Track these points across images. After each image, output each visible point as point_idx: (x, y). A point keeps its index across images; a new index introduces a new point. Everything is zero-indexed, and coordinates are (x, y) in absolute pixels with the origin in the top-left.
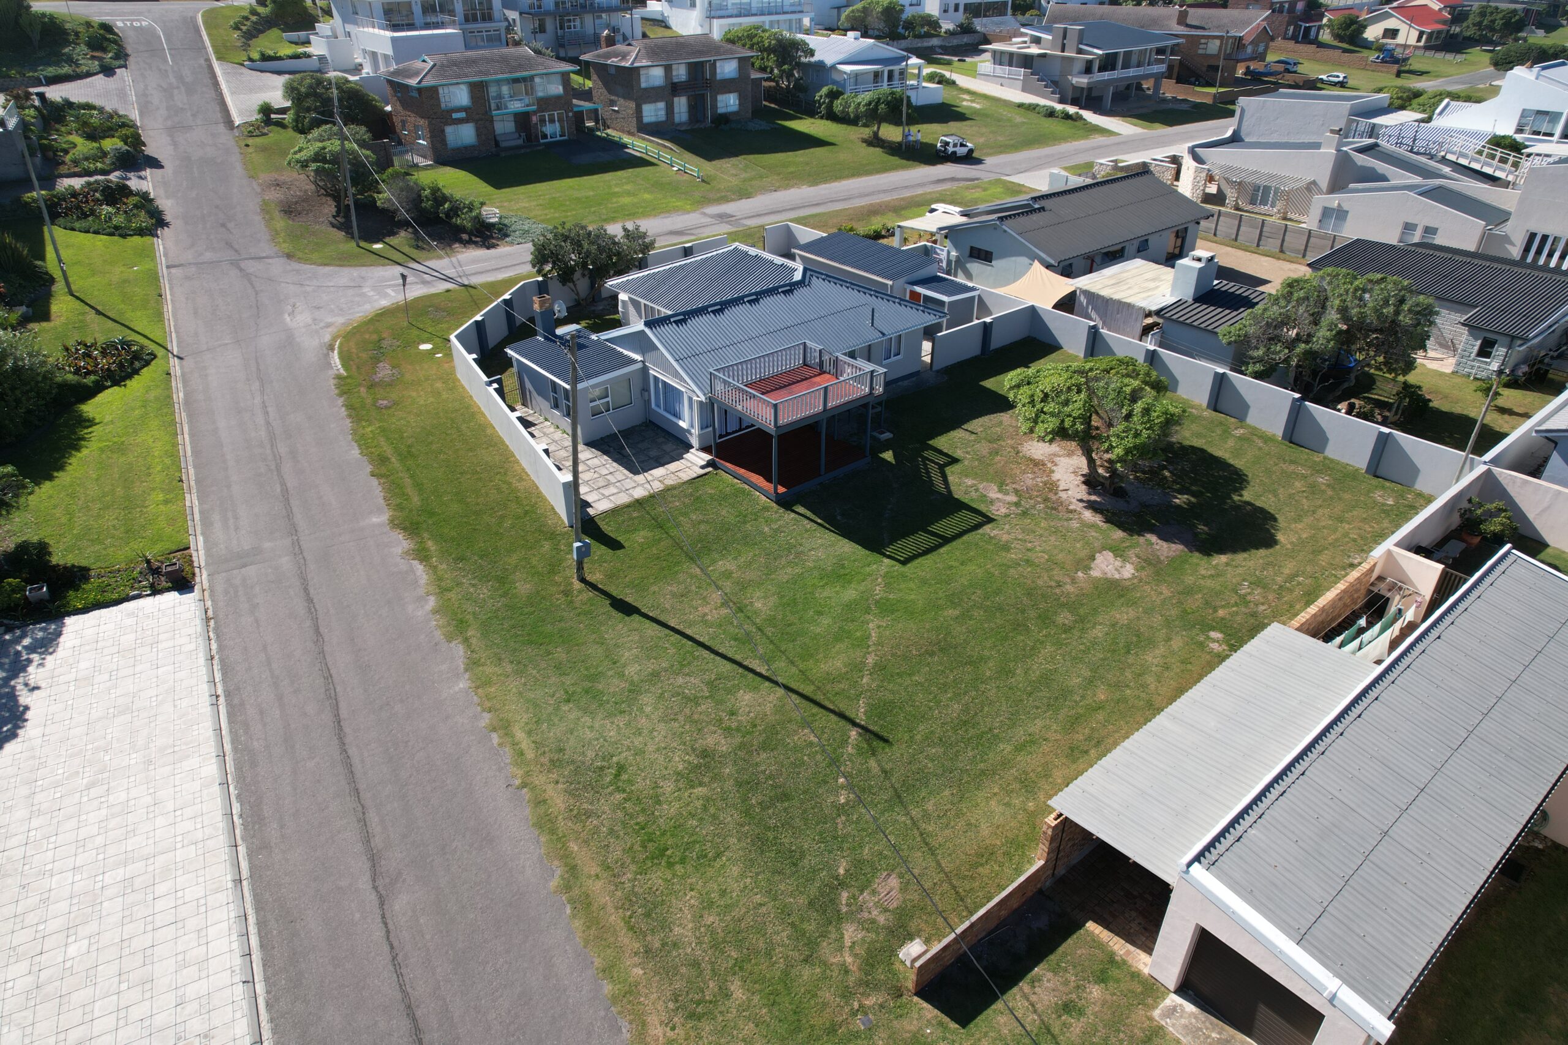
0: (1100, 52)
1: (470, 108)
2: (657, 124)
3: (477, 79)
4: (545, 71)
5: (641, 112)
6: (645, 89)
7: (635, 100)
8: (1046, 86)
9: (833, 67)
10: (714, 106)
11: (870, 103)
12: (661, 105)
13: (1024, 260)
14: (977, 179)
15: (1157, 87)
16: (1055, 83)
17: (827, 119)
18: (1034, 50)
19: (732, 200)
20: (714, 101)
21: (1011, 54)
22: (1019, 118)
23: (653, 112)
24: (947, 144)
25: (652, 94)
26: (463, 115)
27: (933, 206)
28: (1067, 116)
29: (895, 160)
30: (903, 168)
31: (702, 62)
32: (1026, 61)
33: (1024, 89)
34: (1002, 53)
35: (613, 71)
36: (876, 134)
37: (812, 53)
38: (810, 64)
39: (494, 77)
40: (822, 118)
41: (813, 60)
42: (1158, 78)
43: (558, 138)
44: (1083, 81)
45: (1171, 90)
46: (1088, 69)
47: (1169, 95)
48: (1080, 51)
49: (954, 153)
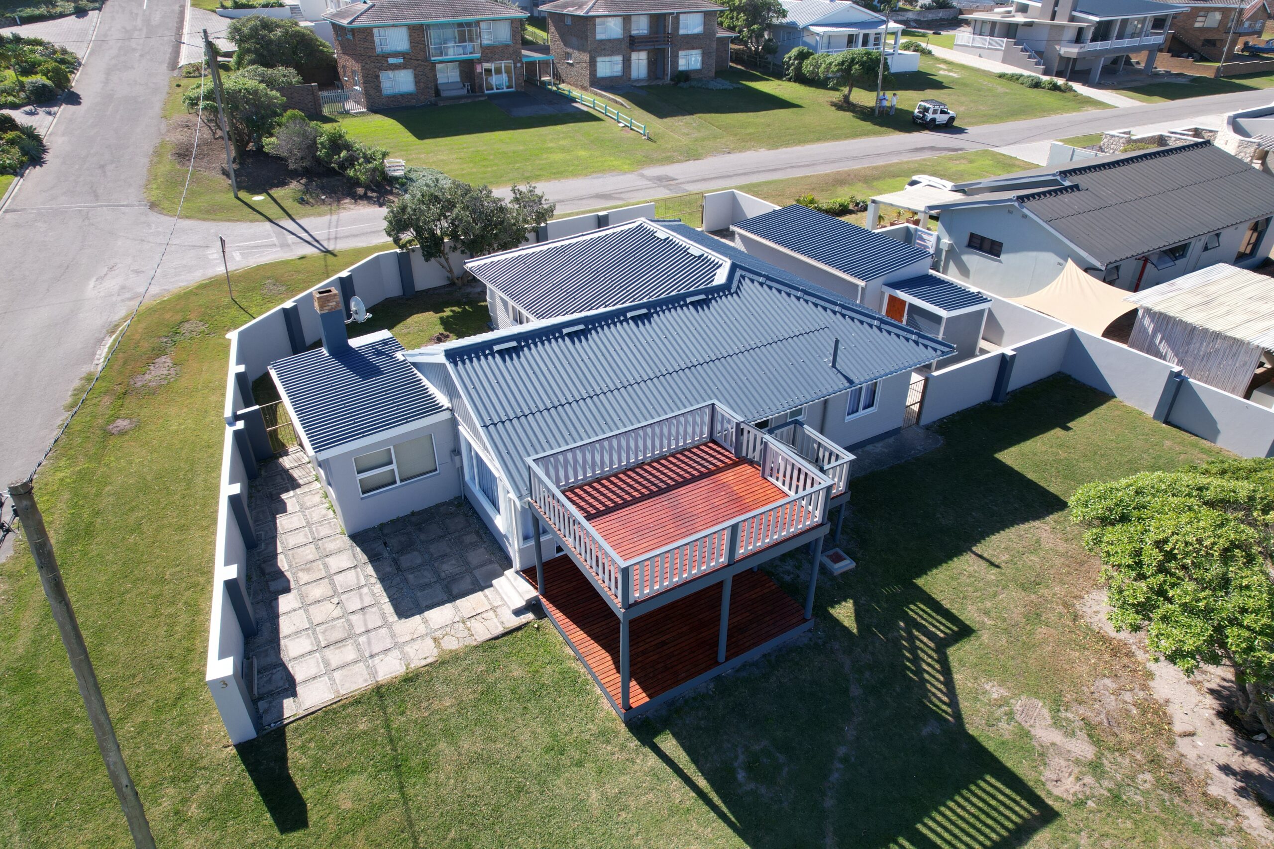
0: (1097, 19)
1: (408, 54)
2: (611, 79)
3: (415, 21)
4: (492, 17)
5: (595, 66)
6: (601, 41)
7: (590, 52)
8: (1030, 57)
9: (806, 28)
10: (675, 63)
11: (843, 63)
12: (619, 58)
13: (1050, 258)
14: (961, 149)
15: (1150, 60)
16: (1040, 54)
17: (795, 81)
18: (1020, 18)
19: (678, 161)
20: (676, 57)
21: (994, 24)
22: (1001, 87)
23: (609, 66)
24: (926, 110)
25: (608, 47)
26: (400, 60)
27: (915, 178)
28: (1055, 88)
29: (868, 126)
30: (875, 134)
31: (665, 14)
32: (1010, 31)
33: (1004, 61)
34: (984, 22)
35: (568, 21)
36: (846, 98)
37: (783, 13)
38: (781, 26)
39: (434, 20)
40: (789, 80)
41: (784, 21)
42: (1154, 50)
43: (505, 90)
44: (1072, 51)
45: (1165, 64)
46: (1079, 38)
47: (1161, 69)
48: (1072, 19)
49: (934, 120)
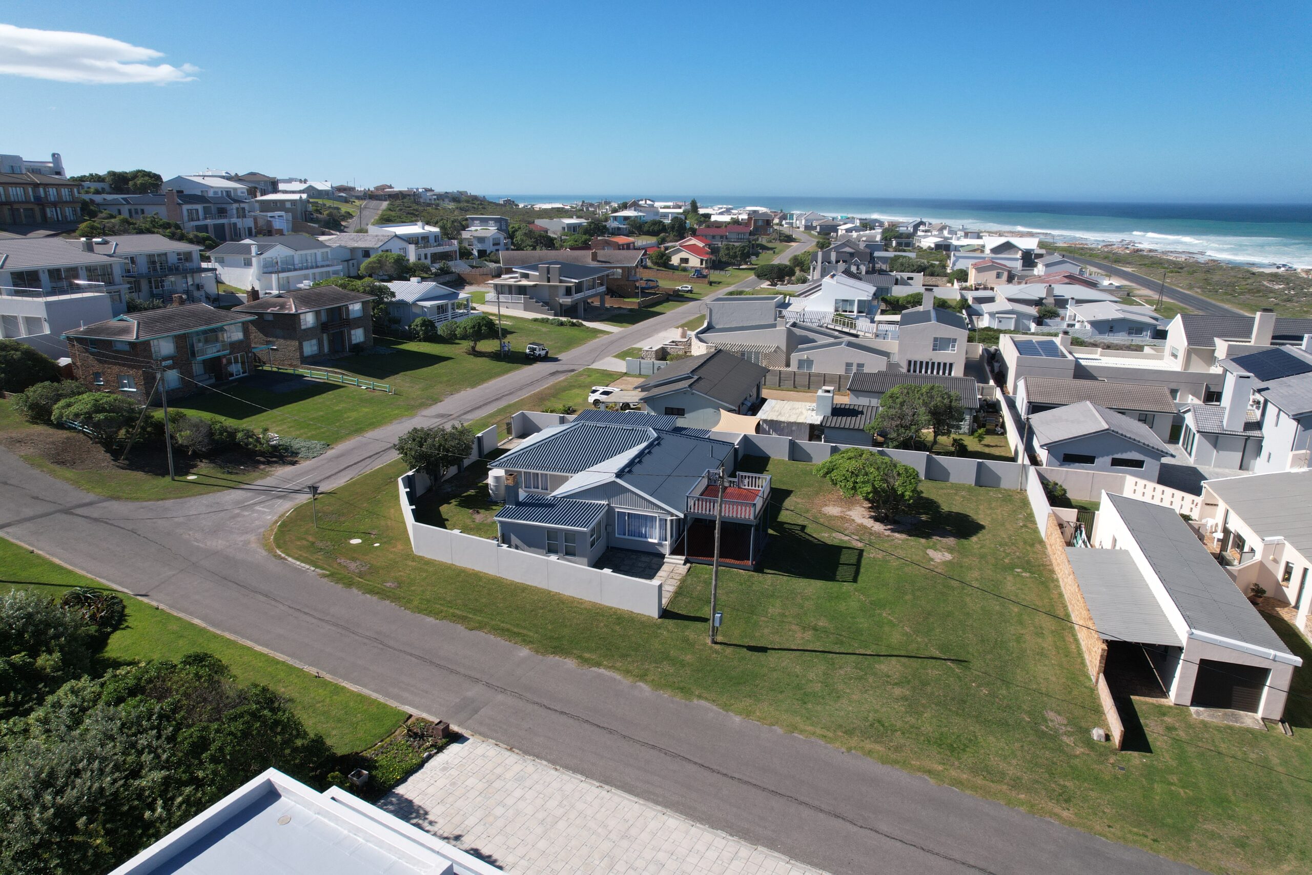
0: (577, 281)
1: (175, 357)
2: (313, 356)
3: (182, 332)
4: (232, 322)
5: (302, 348)
6: (305, 330)
7: (298, 340)
8: (542, 306)
9: (414, 303)
10: (350, 339)
12: (314, 342)
15: (603, 302)
16: (546, 303)
17: (425, 341)
18: (524, 282)
20: (349, 335)
21: (510, 286)
22: (535, 326)
23: (310, 348)
24: (534, 349)
25: (309, 334)
26: (170, 362)
28: (573, 325)
29: (504, 365)
30: (515, 369)
31: (339, 308)
32: (522, 290)
33: (526, 309)
34: (500, 286)
35: (270, 318)
36: (473, 348)
37: (393, 294)
38: (391, 302)
39: (194, 330)
40: (420, 341)
41: (393, 299)
42: (602, 296)
43: (242, 375)
44: (568, 300)
45: (610, 303)
46: (568, 291)
47: (607, 305)
48: (561, 281)
49: (540, 355)
